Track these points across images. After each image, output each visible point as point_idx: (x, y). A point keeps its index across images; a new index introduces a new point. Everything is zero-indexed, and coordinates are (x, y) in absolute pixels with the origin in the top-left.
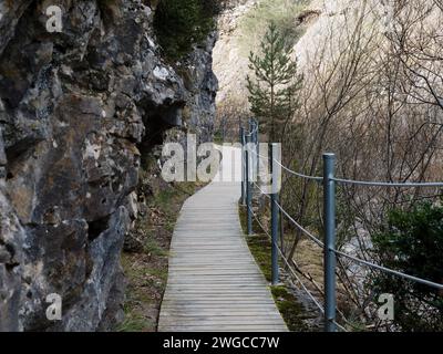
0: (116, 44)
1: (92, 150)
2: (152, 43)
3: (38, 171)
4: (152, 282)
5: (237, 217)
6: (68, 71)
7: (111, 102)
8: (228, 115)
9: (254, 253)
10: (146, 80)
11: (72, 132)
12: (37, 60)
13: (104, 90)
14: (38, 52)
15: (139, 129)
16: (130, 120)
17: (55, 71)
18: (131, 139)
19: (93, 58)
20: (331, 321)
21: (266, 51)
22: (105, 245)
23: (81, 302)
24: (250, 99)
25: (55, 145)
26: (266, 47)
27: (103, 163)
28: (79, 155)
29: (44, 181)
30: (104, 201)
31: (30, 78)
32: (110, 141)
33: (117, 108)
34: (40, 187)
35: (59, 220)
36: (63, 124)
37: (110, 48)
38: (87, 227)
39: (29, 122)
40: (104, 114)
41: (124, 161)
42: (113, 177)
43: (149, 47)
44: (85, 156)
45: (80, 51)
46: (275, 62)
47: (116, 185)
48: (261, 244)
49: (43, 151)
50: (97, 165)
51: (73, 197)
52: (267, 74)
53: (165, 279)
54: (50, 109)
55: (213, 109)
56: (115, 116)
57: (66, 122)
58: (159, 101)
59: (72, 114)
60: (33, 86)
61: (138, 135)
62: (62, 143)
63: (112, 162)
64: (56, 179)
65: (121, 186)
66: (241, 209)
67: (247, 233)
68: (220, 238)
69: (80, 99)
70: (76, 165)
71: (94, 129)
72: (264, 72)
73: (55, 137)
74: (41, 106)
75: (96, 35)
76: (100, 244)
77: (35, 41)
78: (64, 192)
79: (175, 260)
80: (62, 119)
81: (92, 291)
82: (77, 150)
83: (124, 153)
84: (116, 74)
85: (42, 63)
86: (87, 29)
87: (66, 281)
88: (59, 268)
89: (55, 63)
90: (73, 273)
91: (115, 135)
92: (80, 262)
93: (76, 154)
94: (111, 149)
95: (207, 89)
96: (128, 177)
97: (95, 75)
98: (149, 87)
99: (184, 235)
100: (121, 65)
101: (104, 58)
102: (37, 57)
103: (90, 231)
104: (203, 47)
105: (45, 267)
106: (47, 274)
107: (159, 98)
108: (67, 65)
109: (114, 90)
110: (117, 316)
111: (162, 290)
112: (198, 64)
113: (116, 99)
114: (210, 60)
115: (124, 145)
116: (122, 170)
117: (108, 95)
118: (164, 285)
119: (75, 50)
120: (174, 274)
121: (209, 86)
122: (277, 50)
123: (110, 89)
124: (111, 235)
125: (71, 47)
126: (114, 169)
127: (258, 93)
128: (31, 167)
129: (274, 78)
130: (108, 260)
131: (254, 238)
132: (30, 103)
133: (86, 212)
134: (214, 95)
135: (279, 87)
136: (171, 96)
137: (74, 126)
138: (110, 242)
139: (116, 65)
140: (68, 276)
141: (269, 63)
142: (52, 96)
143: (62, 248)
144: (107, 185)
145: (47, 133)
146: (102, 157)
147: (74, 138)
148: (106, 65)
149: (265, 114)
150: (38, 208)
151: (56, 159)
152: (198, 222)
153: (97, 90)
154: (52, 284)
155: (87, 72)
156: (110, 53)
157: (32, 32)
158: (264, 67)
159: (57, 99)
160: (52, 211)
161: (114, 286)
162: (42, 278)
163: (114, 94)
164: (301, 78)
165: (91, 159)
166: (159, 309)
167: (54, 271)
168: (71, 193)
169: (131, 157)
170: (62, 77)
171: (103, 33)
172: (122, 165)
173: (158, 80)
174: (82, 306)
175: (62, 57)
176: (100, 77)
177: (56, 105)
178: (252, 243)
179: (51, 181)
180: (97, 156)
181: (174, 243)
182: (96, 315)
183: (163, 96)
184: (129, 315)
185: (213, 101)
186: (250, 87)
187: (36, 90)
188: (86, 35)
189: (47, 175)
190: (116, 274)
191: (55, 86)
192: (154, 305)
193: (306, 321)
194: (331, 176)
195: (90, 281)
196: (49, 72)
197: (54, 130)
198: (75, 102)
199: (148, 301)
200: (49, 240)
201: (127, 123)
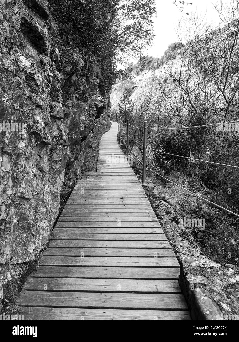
0: (90, 89)
1: (83, 118)
2: (98, 91)
3: (69, 123)
4: (95, 156)
5: (116, 140)
6: (77, 96)
7: (88, 105)
8: (113, 113)
9: (122, 149)
10: (96, 100)
11: (78, 113)
12: (70, 92)
13: (87, 102)
14: (70, 90)
15: (96, 113)
16: (93, 110)
17: (74, 95)
18: (93, 115)
19: (84, 93)
20: (145, 166)
21: (124, 96)
22: (84, 144)
23: (78, 159)
24: (119, 109)
25: (73, 116)
26: (124, 95)
27: (86, 121)
28: (80, 119)
29: (70, 125)
30: (86, 131)
31: (68, 97)
32: (88, 116)
33: (90, 107)
34: (69, 127)
35: (74, 136)
36: (75, 110)
37: (88, 90)
38: (81, 138)
39: (67, 109)
40: (86, 108)
41: (91, 121)
42: (88, 125)
43: (97, 91)
44: (81, 119)
45: (81, 91)
46: (126, 99)
47: (89, 128)
48: (123, 147)
49: (70, 117)
50: (84, 122)
51: (78, 130)
52: (124, 102)
53: (98, 155)
54: (73, 106)
55: (110, 111)
56: (89, 109)
57: (76, 110)
58: (99, 106)
59: (78, 108)
60: (68, 99)
61: (95, 114)
62: (75, 115)
63: (88, 121)
64: (74, 125)
65: (90, 128)
66: (117, 138)
67: (119, 144)
68: (112, 145)
69: (80, 104)
70: (79, 122)
71: (83, 112)
72: (123, 102)
73: (73, 114)
74: (70, 105)
75: (85, 87)
76: (83, 144)
77: (69, 87)
78: (75, 128)
79: (100, 150)
80: (75, 109)
81: (81, 156)
82: (79, 117)
83: (92, 119)
84: (90, 98)
85: (71, 93)
86: (83, 85)
87: (75, 153)
88: (74, 149)
89: (74, 93)
90: (77, 151)
91: (89, 114)
92: (79, 148)
93: (79, 118)
94: (88, 118)
95: (108, 106)
96: (92, 126)
97: (84, 97)
98: (97, 102)
99: (102, 144)
100: (91, 95)
101: (87, 93)
102: (70, 91)
103: (82, 140)
104: (108, 94)
105: (70, 149)
106: (70, 151)
107: (99, 105)
108: (77, 94)
109: (89, 102)
110: (86, 164)
111: (97, 158)
112: (106, 99)
113: (90, 104)
114: (109, 98)
115: (91, 117)
116: (91, 123)
117: (87, 103)
118: (98, 156)
119: (80, 90)
120: (100, 154)
121: (109, 105)
122: (127, 96)
123: (88, 101)
124: (86, 142)
125: (78, 89)
126: (89, 123)
127: (122, 107)
128: (67, 122)
129: (126, 104)
130: (85, 148)
131: (121, 145)
132: (67, 104)
133: (81, 134)
134: (110, 107)
135: (127, 106)
136: (102, 105)
137: (79, 111)
138: (86, 144)
139: (90, 95)
140: (76, 151)
141: (125, 99)
142: (73, 102)
143: (74, 144)
144: (87, 127)
145: (72, 112)
146: (86, 120)
147: (78, 114)
148: (87, 95)
149: (123, 113)
150: (68, 133)
151: (73, 120)
152: (106, 141)
153: (84, 102)
154: (71, 153)
155: (82, 97)
156: (88, 92)
157: (69, 84)
158: (123, 100)
159: (74, 103)
160: (72, 134)
161: (86, 156)
162: (69, 152)
163: (89, 103)
164: (133, 104)
165: (83, 120)
166: (97, 163)
167: (72, 150)
168: (77, 129)
169: (93, 120)
170: (76, 97)
171: (86, 86)
172: (91, 122)
173: (99, 101)
174: (78, 160)
175: (76, 92)
176: (85, 98)
177: (74, 105)
178: (121, 146)
179: (72, 125)
180: (84, 119)
181: (100, 146)
182: (82, 163)
183: (100, 105)
184: (89, 164)
185: (110, 109)
186: (119, 106)
187: (69, 100)
188: (83, 86)
189: (71, 124)
190: (87, 152)
191: (74, 100)
192: (95, 162)
193: (136, 167)
194: (146, 127)
195: (81, 154)
196: (72, 96)
197: (73, 112)
198: (79, 105)
199: (94, 161)
200: (71, 141)
201: (93, 111)
